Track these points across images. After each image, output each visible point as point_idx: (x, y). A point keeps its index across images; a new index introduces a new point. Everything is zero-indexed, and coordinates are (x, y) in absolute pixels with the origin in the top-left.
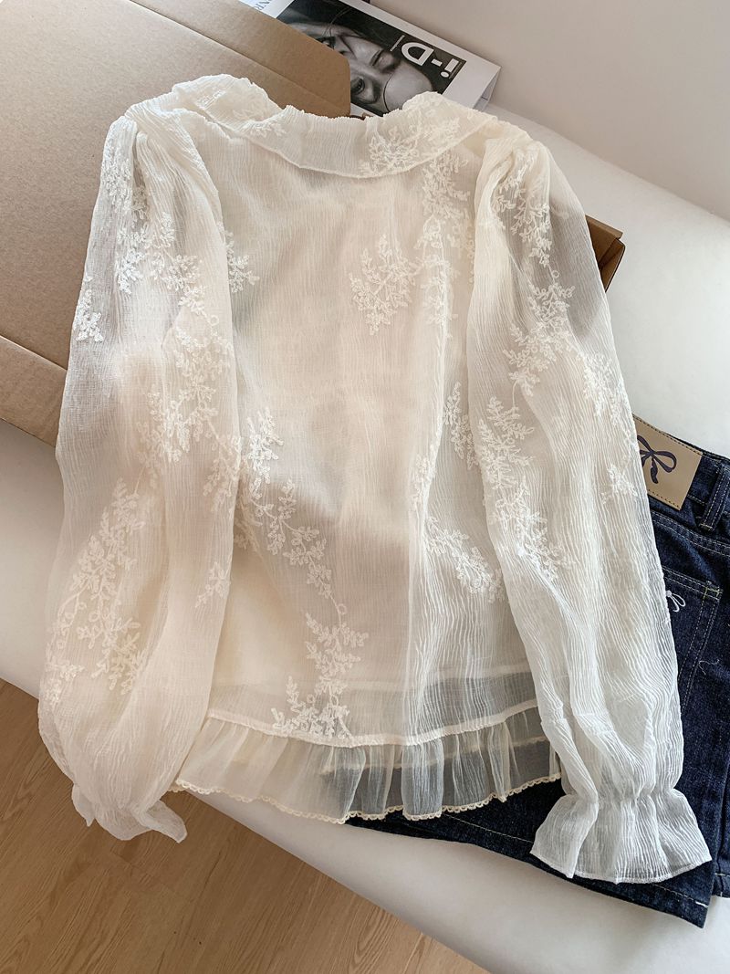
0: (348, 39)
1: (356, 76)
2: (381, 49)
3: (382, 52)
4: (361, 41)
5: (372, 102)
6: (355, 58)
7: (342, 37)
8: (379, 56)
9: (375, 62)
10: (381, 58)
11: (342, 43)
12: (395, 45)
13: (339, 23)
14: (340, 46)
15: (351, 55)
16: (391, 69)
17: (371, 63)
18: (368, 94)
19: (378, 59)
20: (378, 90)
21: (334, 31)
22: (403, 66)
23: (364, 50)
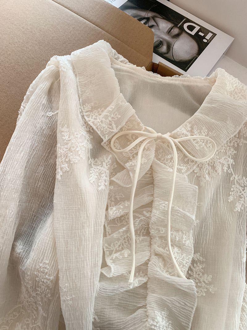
0: (157, 19)
1: (158, 39)
2: (173, 25)
3: (173, 27)
4: (163, 20)
5: (165, 54)
6: (159, 29)
7: (153, 18)
8: (172, 29)
9: (169, 32)
10: (172, 30)
11: (153, 21)
12: (180, 24)
13: (153, 10)
14: (152, 23)
15: (157, 27)
16: (177, 36)
17: (167, 32)
18: (164, 49)
19: (170, 30)
20: (169, 47)
21: (149, 14)
22: (184, 35)
23: (164, 25)
